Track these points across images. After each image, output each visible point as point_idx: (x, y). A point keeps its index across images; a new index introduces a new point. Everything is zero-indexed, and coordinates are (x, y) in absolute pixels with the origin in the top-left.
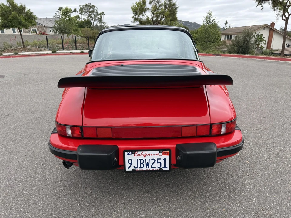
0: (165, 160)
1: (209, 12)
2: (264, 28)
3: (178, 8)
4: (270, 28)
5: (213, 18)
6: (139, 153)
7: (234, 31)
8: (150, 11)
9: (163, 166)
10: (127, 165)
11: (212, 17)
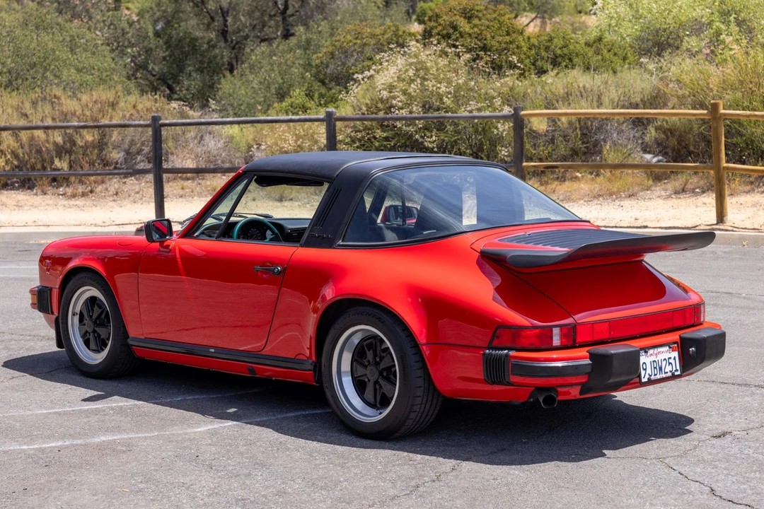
0: (675, 358)
6: (651, 351)
9: (674, 369)
10: (643, 373)
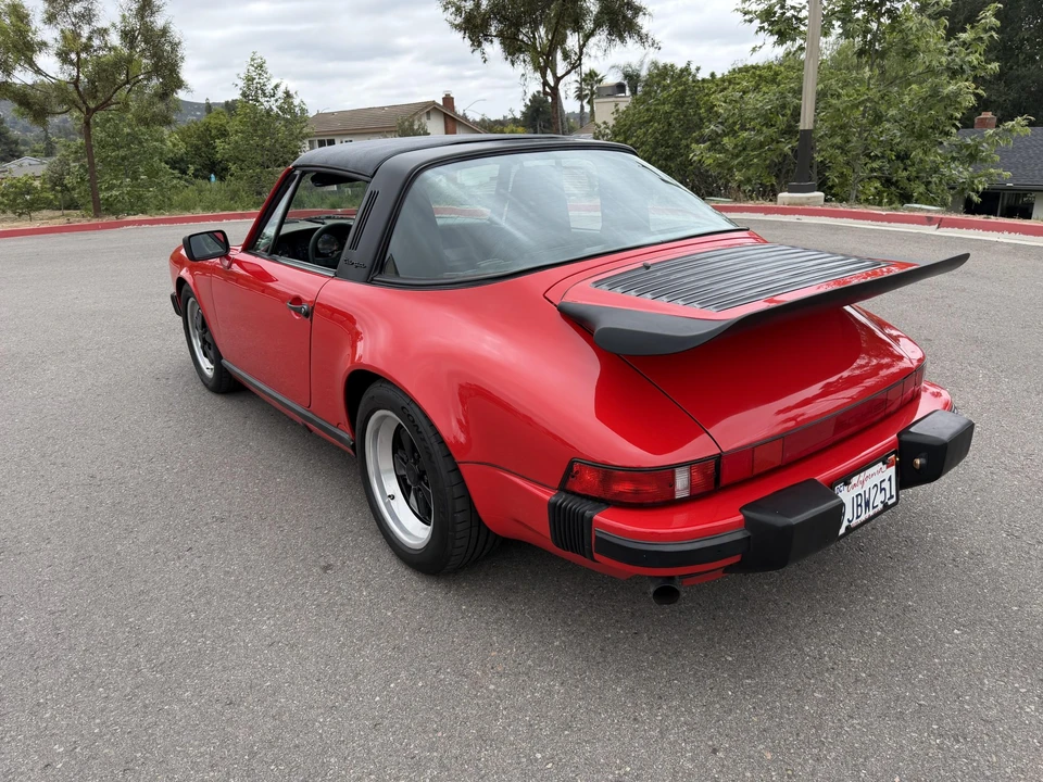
0: (890, 479)
1: (253, 60)
2: (428, 113)
3: (184, 45)
4: (445, 114)
5: (274, 82)
6: (855, 479)
7: (338, 126)
8: (52, 52)
9: (888, 496)
11: (268, 76)
